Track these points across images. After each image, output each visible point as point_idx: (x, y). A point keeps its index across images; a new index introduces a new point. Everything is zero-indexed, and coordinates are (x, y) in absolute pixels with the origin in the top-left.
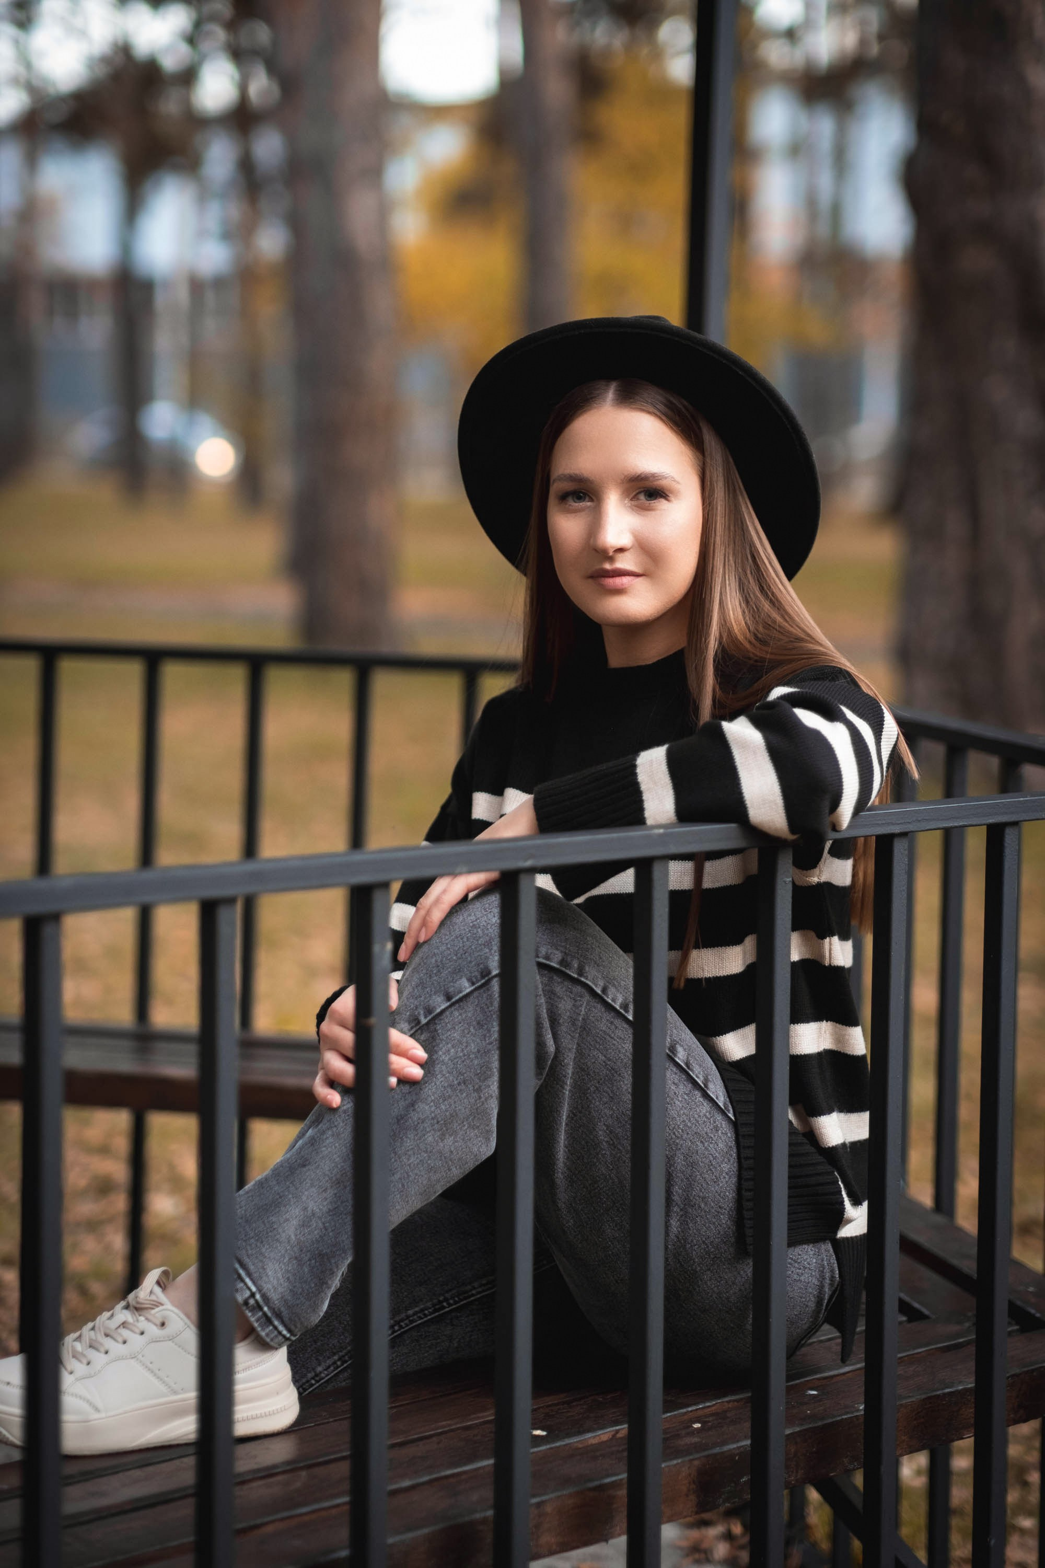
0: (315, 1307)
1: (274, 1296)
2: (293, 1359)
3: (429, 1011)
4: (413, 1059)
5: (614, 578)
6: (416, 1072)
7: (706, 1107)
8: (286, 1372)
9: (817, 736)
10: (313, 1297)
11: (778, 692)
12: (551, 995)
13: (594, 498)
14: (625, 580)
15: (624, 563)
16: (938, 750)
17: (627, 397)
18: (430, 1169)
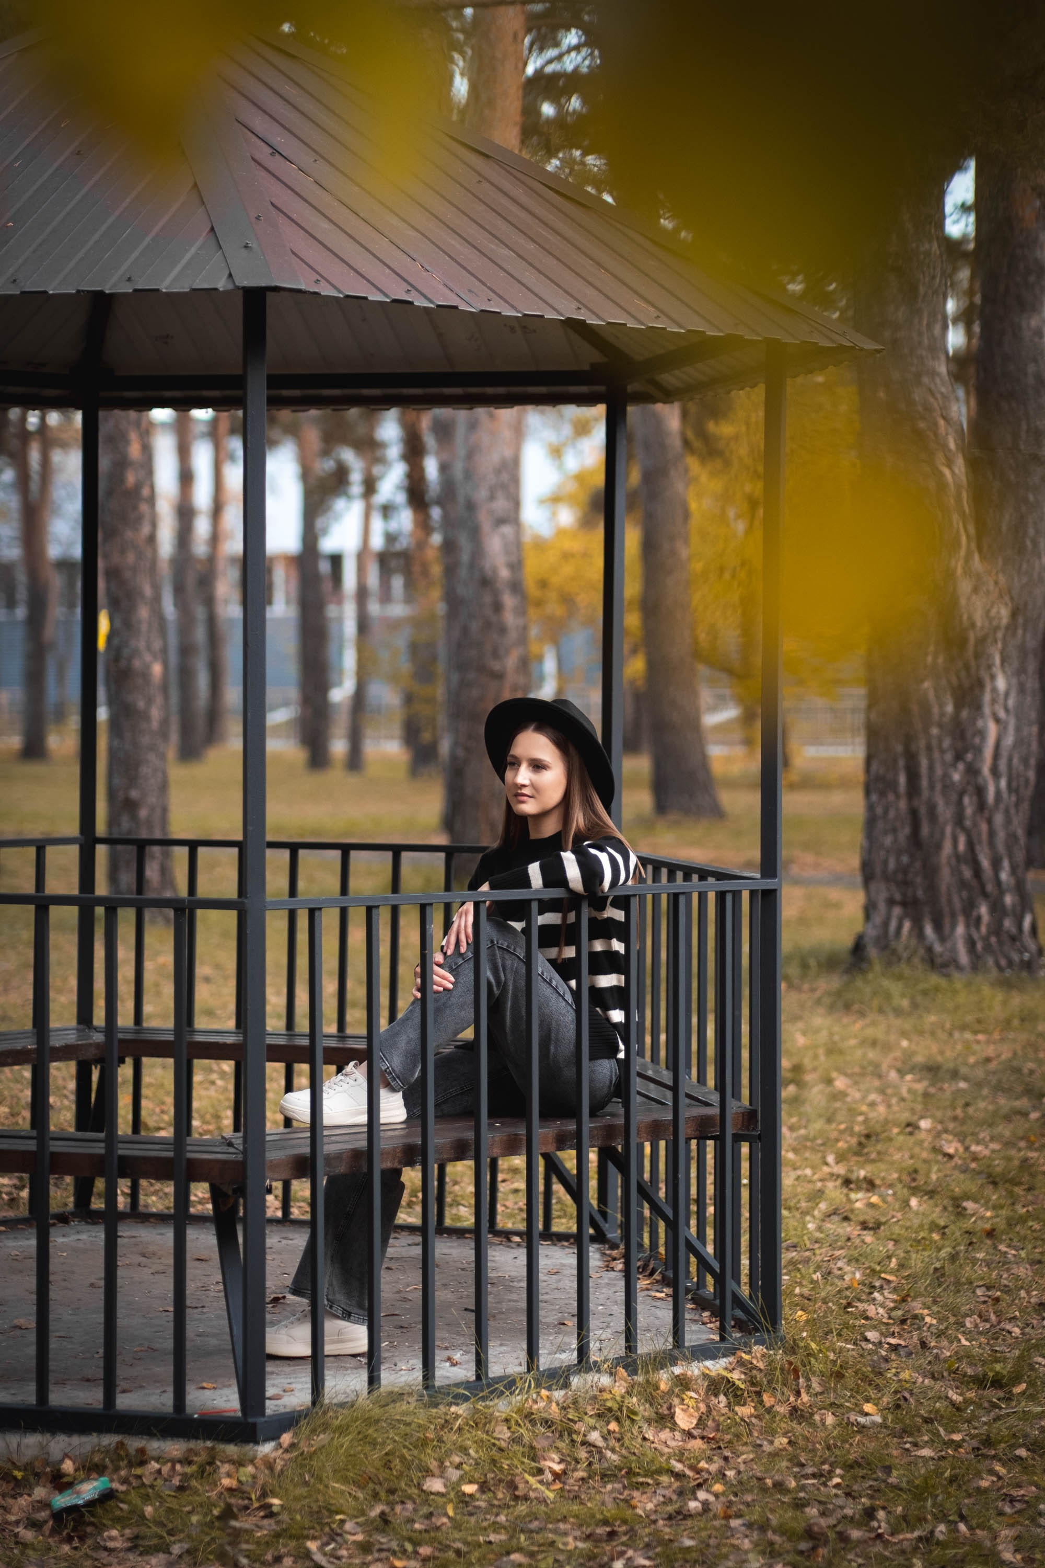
0: (412, 1075)
1: (397, 1070)
2: (404, 1097)
3: (456, 964)
4: (450, 982)
5: (522, 797)
6: (451, 986)
7: (564, 1003)
8: (402, 1102)
9: (596, 857)
10: (412, 1071)
11: (586, 843)
12: (503, 959)
14: (525, 798)
15: (525, 791)
16: (650, 868)
17: (539, 729)
18: (456, 1023)
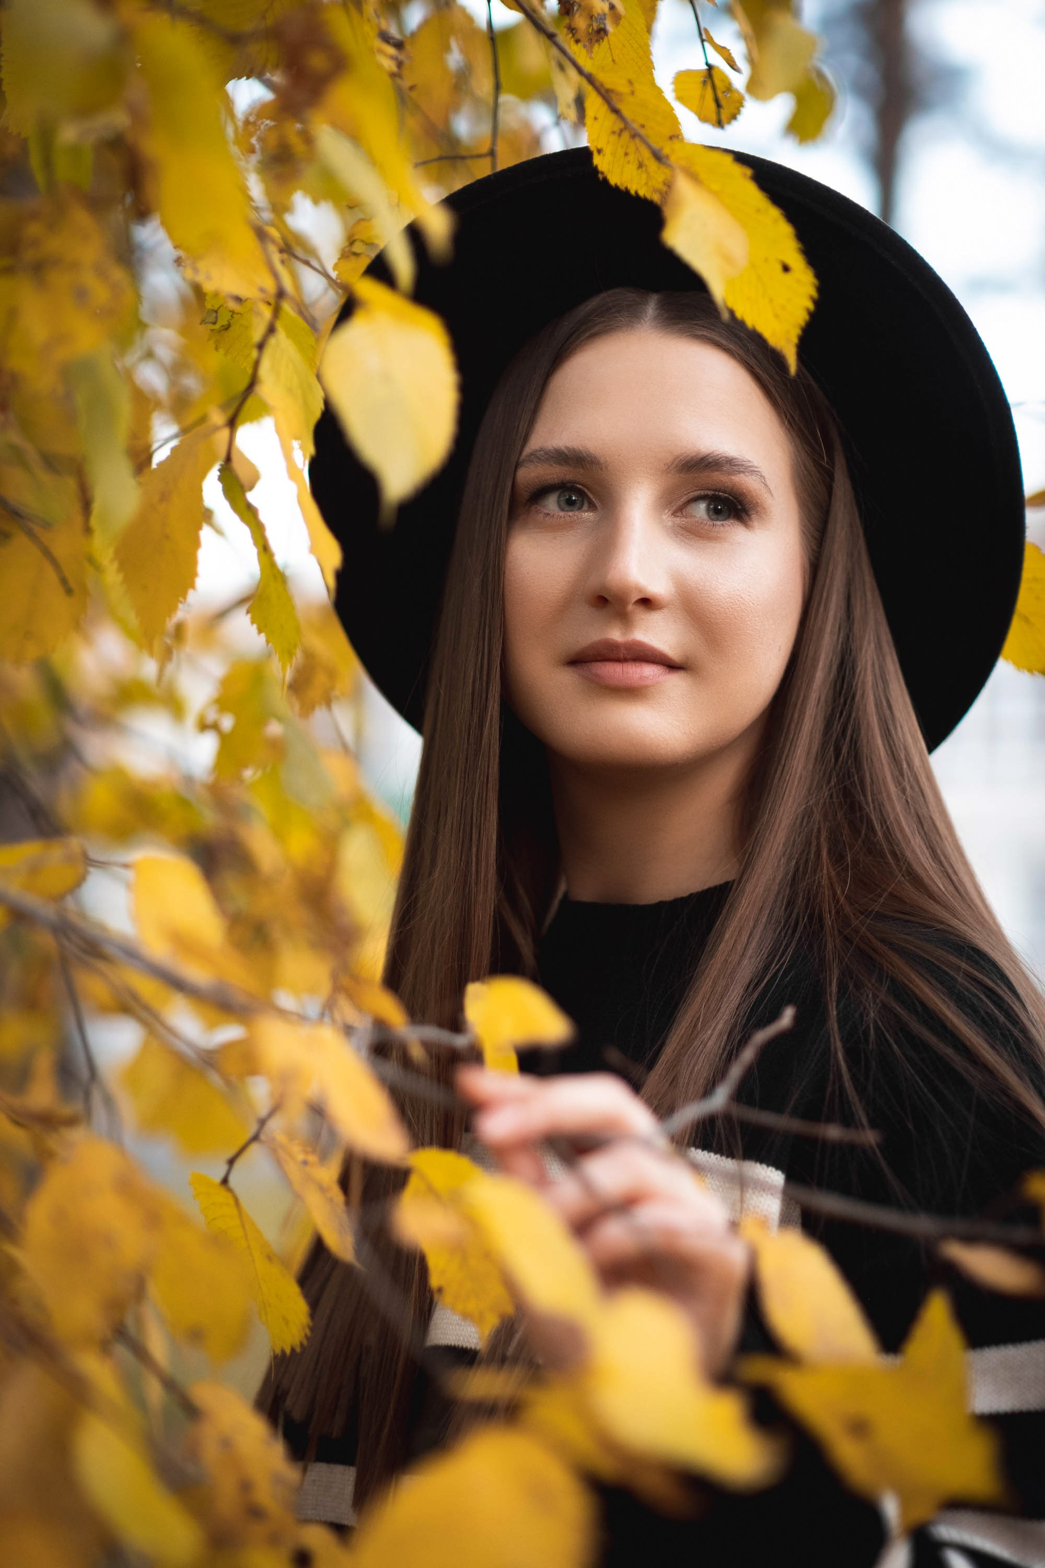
5: (625, 665)
13: (598, 504)
15: (649, 631)
